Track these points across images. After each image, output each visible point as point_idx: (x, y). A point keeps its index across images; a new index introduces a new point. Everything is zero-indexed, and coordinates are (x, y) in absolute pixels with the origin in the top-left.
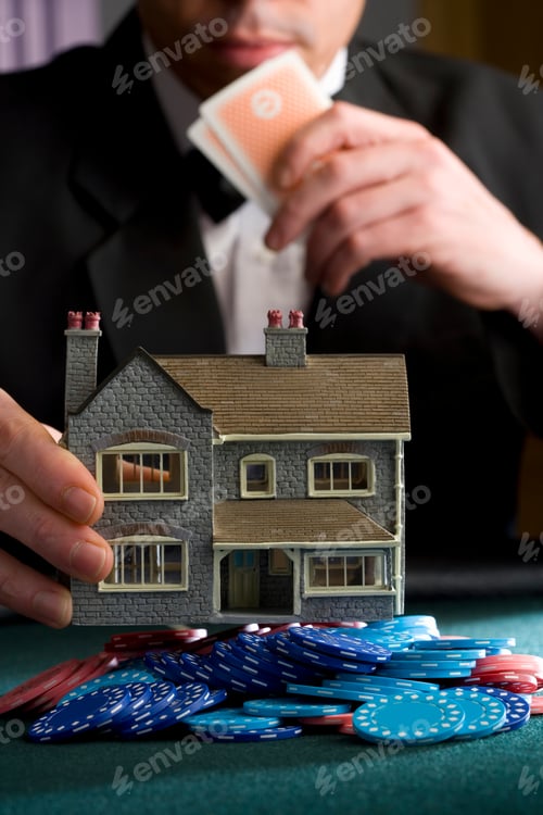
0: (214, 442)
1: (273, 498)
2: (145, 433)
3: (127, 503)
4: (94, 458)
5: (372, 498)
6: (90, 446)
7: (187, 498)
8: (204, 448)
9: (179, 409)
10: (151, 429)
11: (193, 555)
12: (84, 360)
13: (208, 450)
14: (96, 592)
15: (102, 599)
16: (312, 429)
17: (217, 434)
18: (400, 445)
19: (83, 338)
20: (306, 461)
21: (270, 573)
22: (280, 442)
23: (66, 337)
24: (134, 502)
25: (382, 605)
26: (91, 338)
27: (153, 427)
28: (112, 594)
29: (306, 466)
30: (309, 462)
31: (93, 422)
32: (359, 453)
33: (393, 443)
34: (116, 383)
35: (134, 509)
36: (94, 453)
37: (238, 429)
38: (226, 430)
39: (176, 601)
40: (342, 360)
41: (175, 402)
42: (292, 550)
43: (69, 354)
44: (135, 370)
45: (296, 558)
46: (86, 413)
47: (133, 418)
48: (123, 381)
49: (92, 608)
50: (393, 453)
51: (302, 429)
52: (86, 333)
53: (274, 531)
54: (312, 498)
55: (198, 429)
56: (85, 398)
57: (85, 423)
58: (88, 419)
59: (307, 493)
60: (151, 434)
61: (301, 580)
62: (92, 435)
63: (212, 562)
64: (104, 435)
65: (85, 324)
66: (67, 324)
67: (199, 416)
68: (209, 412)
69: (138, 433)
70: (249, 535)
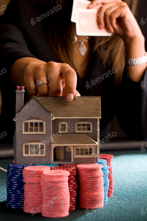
0: (52, 119)
1: (67, 133)
2: (35, 117)
3: (30, 135)
4: (22, 124)
5: (91, 133)
6: (21, 120)
7: (45, 133)
8: (49, 121)
9: (43, 111)
10: (36, 116)
11: (46, 147)
12: (20, 98)
13: (50, 121)
14: (23, 156)
15: (24, 158)
16: (76, 116)
17: (52, 117)
18: (98, 120)
19: (20, 93)
20: (75, 123)
21: (66, 151)
22: (69, 119)
23: (16, 93)
24: (32, 134)
25: (93, 160)
26: (22, 93)
27: (37, 116)
28: (27, 157)
29: (75, 125)
30: (76, 124)
31: (22, 115)
32: (88, 122)
33: (96, 119)
34: (27, 105)
35: (32, 136)
36: (22, 122)
37: (58, 116)
38: (55, 116)
39: (42, 158)
40: (85, 98)
41: (42, 110)
42: (71, 146)
43: (17, 97)
44: (32, 102)
45: (72, 148)
46: (20, 113)
47: (32, 114)
48: (29, 105)
49: (22, 160)
50: (97, 121)
51: (74, 116)
52: (21, 91)
53: (67, 141)
54: (76, 133)
55: (47, 117)
56: (21, 108)
57: (20, 115)
58: (21, 114)
59: (75, 131)
60: (36, 118)
61: (73, 154)
62: (22, 118)
63: (51, 149)
64: (24, 118)
65: (21, 89)
66: (16, 89)
67: (48, 113)
68: (50, 112)
69: (33, 117)
70: (61, 142)
